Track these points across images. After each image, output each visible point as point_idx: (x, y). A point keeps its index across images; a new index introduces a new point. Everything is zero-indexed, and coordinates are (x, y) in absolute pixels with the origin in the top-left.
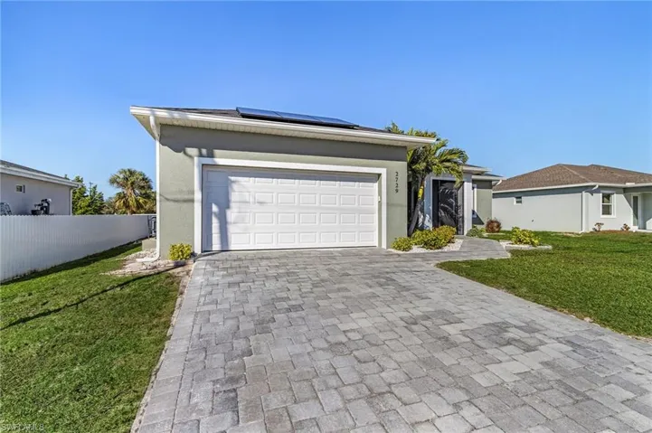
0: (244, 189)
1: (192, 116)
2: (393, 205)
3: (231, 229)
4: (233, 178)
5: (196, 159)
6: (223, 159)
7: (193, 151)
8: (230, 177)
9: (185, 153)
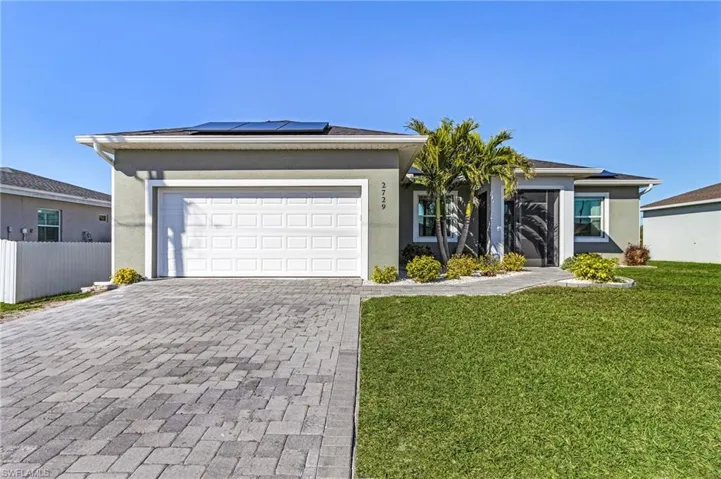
0: (200, 210)
1: (130, 139)
2: (379, 225)
3: (186, 254)
4: (188, 200)
5: (146, 181)
6: (173, 179)
7: (143, 174)
8: (186, 199)
9: (137, 177)
